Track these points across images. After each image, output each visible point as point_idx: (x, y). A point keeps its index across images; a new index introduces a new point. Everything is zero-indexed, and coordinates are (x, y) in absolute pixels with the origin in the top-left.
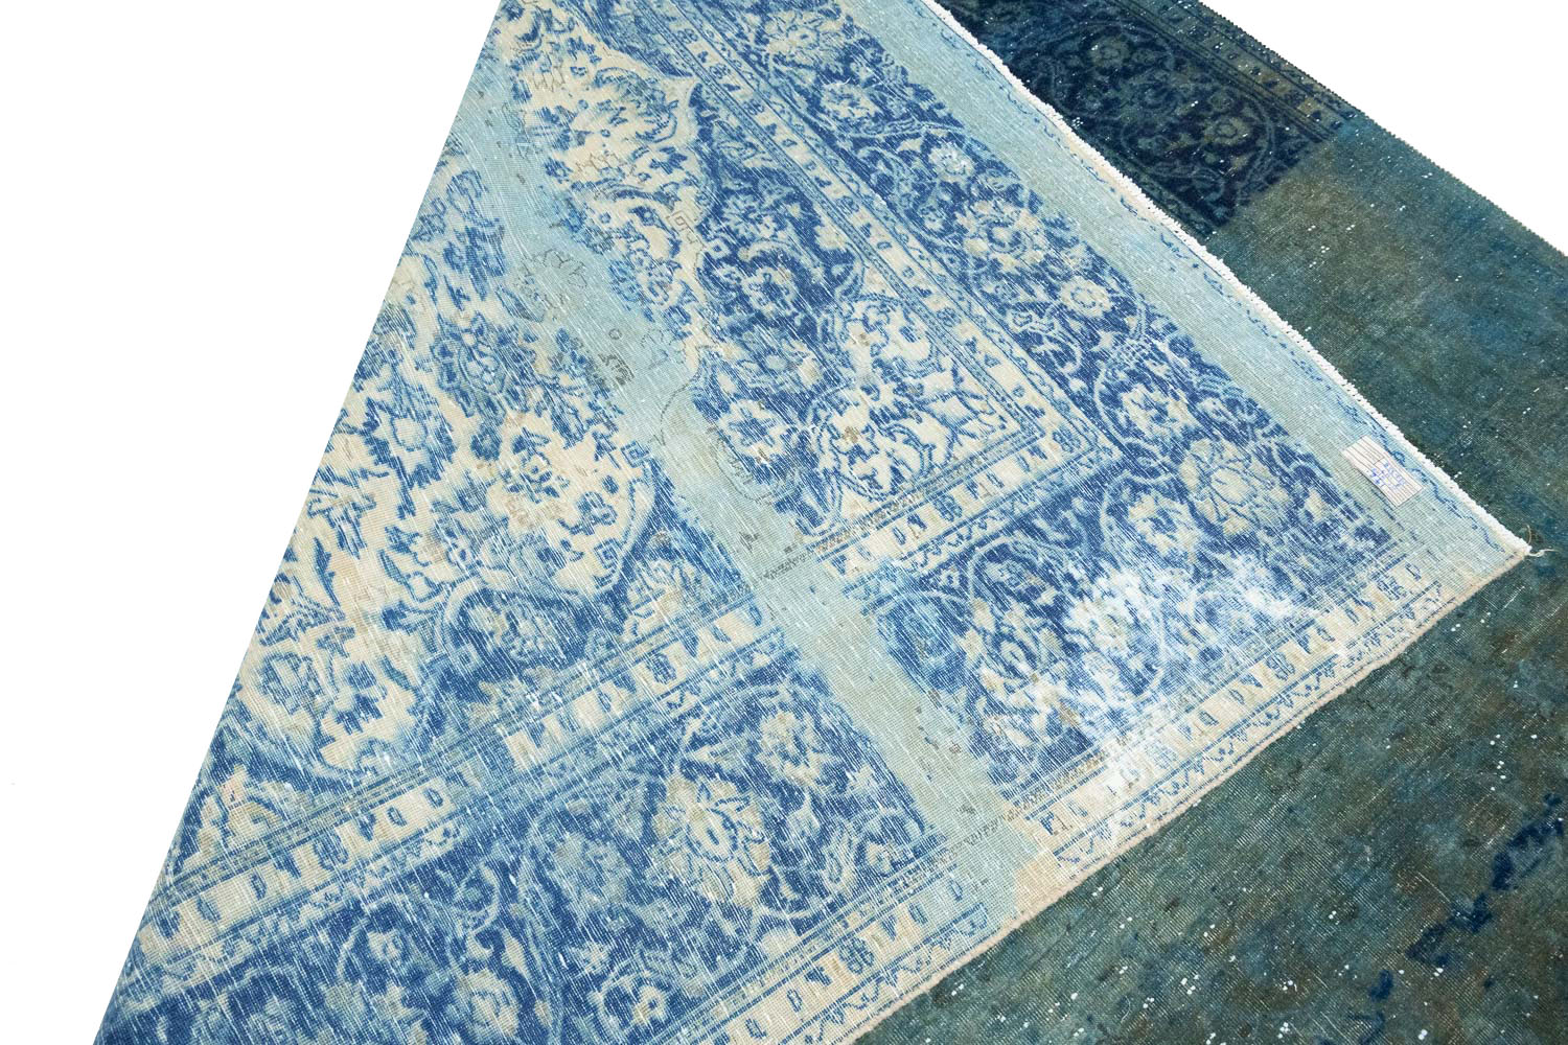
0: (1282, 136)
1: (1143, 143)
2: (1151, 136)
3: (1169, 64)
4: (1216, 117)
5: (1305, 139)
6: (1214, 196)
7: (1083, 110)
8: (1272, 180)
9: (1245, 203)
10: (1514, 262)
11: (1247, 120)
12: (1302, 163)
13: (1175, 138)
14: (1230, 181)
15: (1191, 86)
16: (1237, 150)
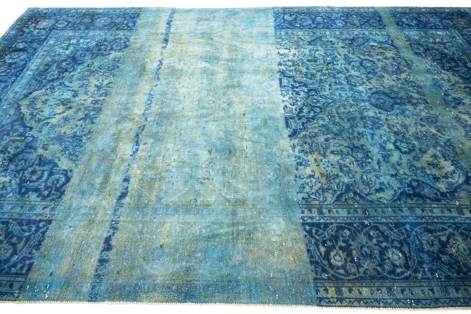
0: (324, 271)
1: (347, 232)
2: (349, 236)
3: (379, 269)
4: (346, 260)
5: (318, 276)
6: (314, 231)
7: (372, 228)
8: (309, 251)
9: (306, 236)
10: (229, 285)
11: (338, 268)
12: (309, 265)
13: (344, 241)
14: (317, 241)
15: (365, 266)
16: (327, 253)
